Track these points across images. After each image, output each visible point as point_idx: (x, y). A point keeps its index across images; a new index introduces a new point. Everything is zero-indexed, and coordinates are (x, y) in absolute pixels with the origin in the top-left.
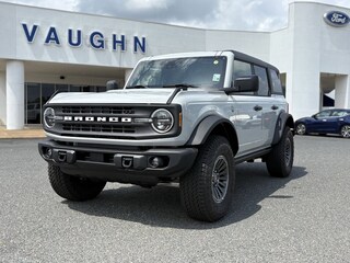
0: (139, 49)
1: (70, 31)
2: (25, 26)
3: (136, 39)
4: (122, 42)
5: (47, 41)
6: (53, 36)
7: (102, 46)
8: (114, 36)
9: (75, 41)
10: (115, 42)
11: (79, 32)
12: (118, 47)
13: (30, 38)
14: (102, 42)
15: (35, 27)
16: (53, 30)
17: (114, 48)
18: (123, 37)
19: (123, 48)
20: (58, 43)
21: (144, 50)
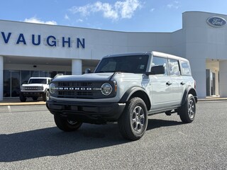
0: (80, 46)
1: (33, 36)
2: (3, 33)
3: (78, 40)
4: (69, 42)
5: (18, 43)
6: (21, 39)
7: (55, 45)
8: (63, 38)
9: (36, 42)
10: (64, 42)
11: (39, 36)
12: (66, 45)
13: (6, 41)
14: (55, 42)
15: (10, 34)
16: (21, 35)
17: (63, 46)
18: (69, 39)
19: (69, 46)
20: (25, 43)
21: (83, 46)
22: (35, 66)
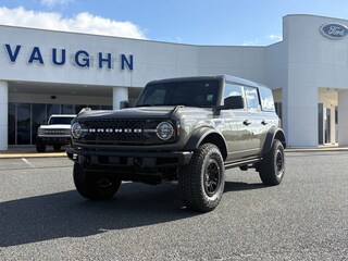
0: (126, 66)
1: (54, 51)
2: (8, 46)
3: (123, 57)
4: (109, 60)
5: (31, 61)
6: (36, 56)
7: (88, 64)
8: (100, 54)
9: (59, 60)
10: (101, 60)
11: (64, 51)
12: (105, 65)
13: (13, 59)
14: (88, 60)
15: (18, 48)
16: (36, 50)
17: (101, 66)
18: (109, 55)
19: (109, 67)
20: (42, 62)
21: (131, 67)
22: (53, 97)
